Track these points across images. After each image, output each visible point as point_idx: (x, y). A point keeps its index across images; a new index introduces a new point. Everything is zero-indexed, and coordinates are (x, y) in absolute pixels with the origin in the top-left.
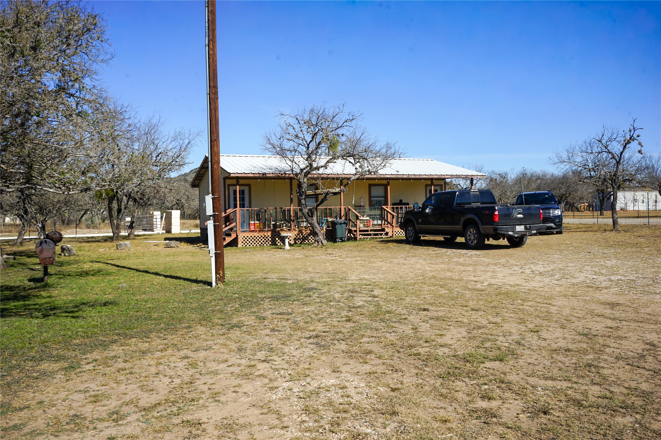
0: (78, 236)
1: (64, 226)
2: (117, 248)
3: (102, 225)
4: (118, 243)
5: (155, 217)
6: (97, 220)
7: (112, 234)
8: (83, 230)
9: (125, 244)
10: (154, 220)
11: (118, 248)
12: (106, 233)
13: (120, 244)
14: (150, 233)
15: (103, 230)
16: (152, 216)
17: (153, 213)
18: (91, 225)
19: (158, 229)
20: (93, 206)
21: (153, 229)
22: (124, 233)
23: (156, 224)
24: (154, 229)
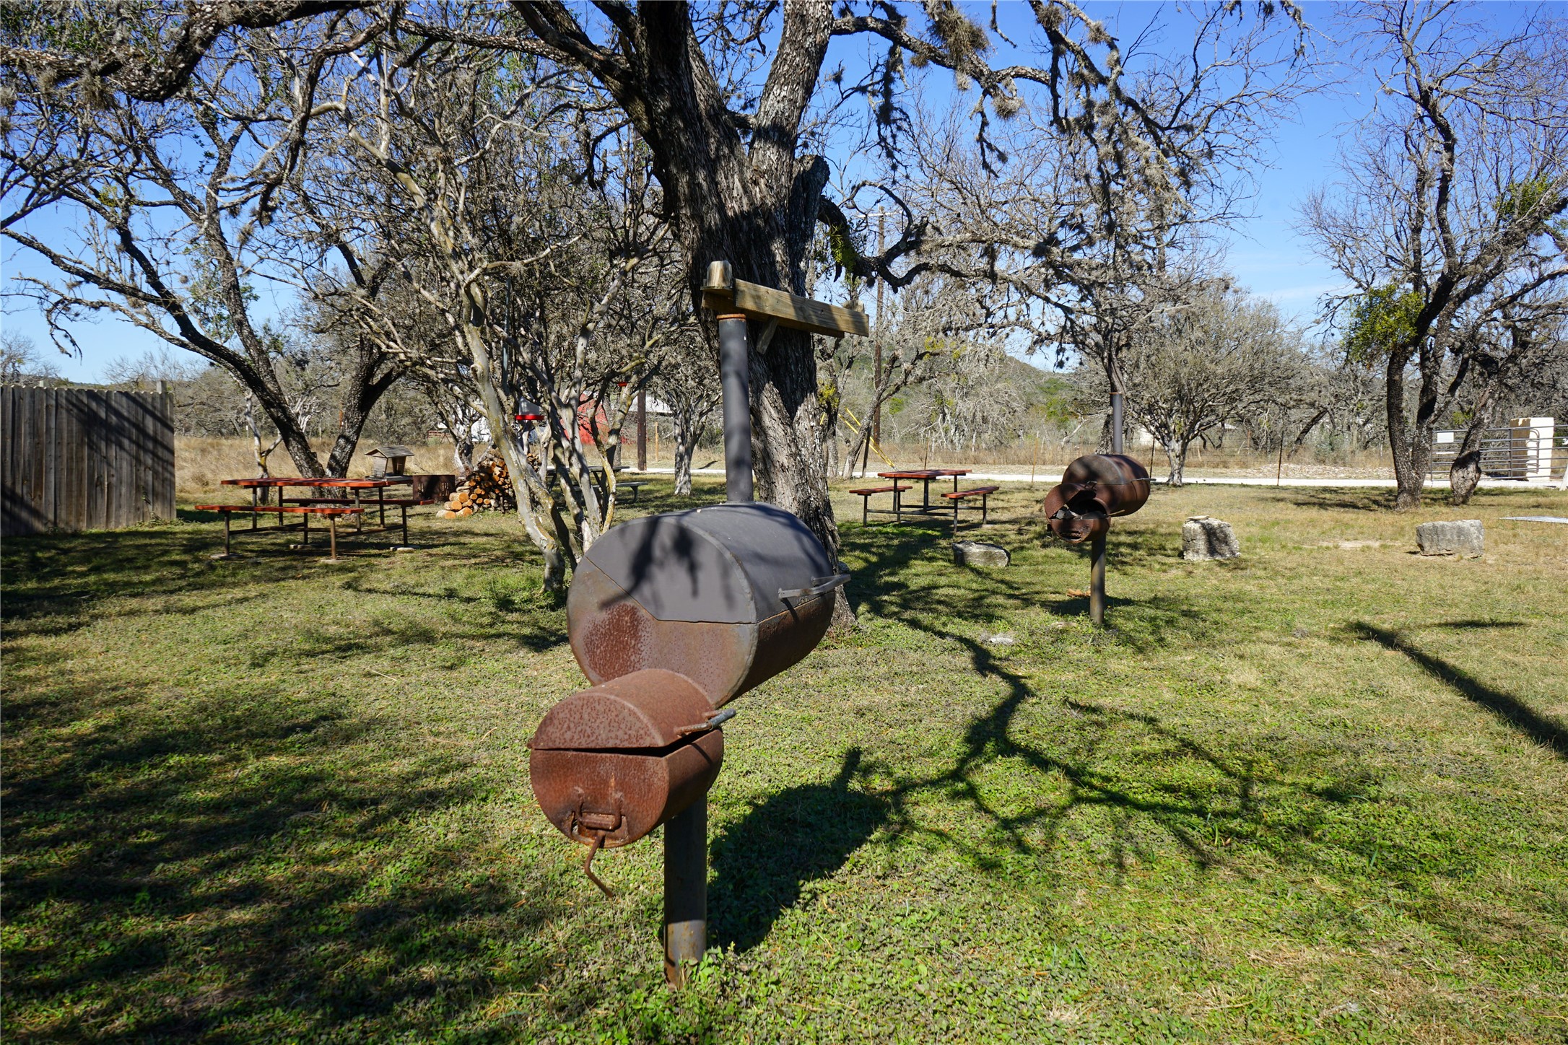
0: (1283, 482)
1: (1257, 453)
2: (1421, 546)
3: (1361, 456)
4: (1428, 524)
5: (1532, 435)
6: (1348, 442)
7: (1393, 484)
8: (1306, 468)
9: (1460, 531)
10: (1530, 444)
11: (1426, 545)
12: (1369, 478)
13: (1435, 531)
14: (1513, 484)
15: (1360, 470)
16: (1526, 430)
17: (1526, 423)
18: (1331, 455)
19: (1541, 472)
20: (1338, 401)
21: (1523, 474)
22: (1436, 482)
23: (1537, 458)
24: (1528, 474)
